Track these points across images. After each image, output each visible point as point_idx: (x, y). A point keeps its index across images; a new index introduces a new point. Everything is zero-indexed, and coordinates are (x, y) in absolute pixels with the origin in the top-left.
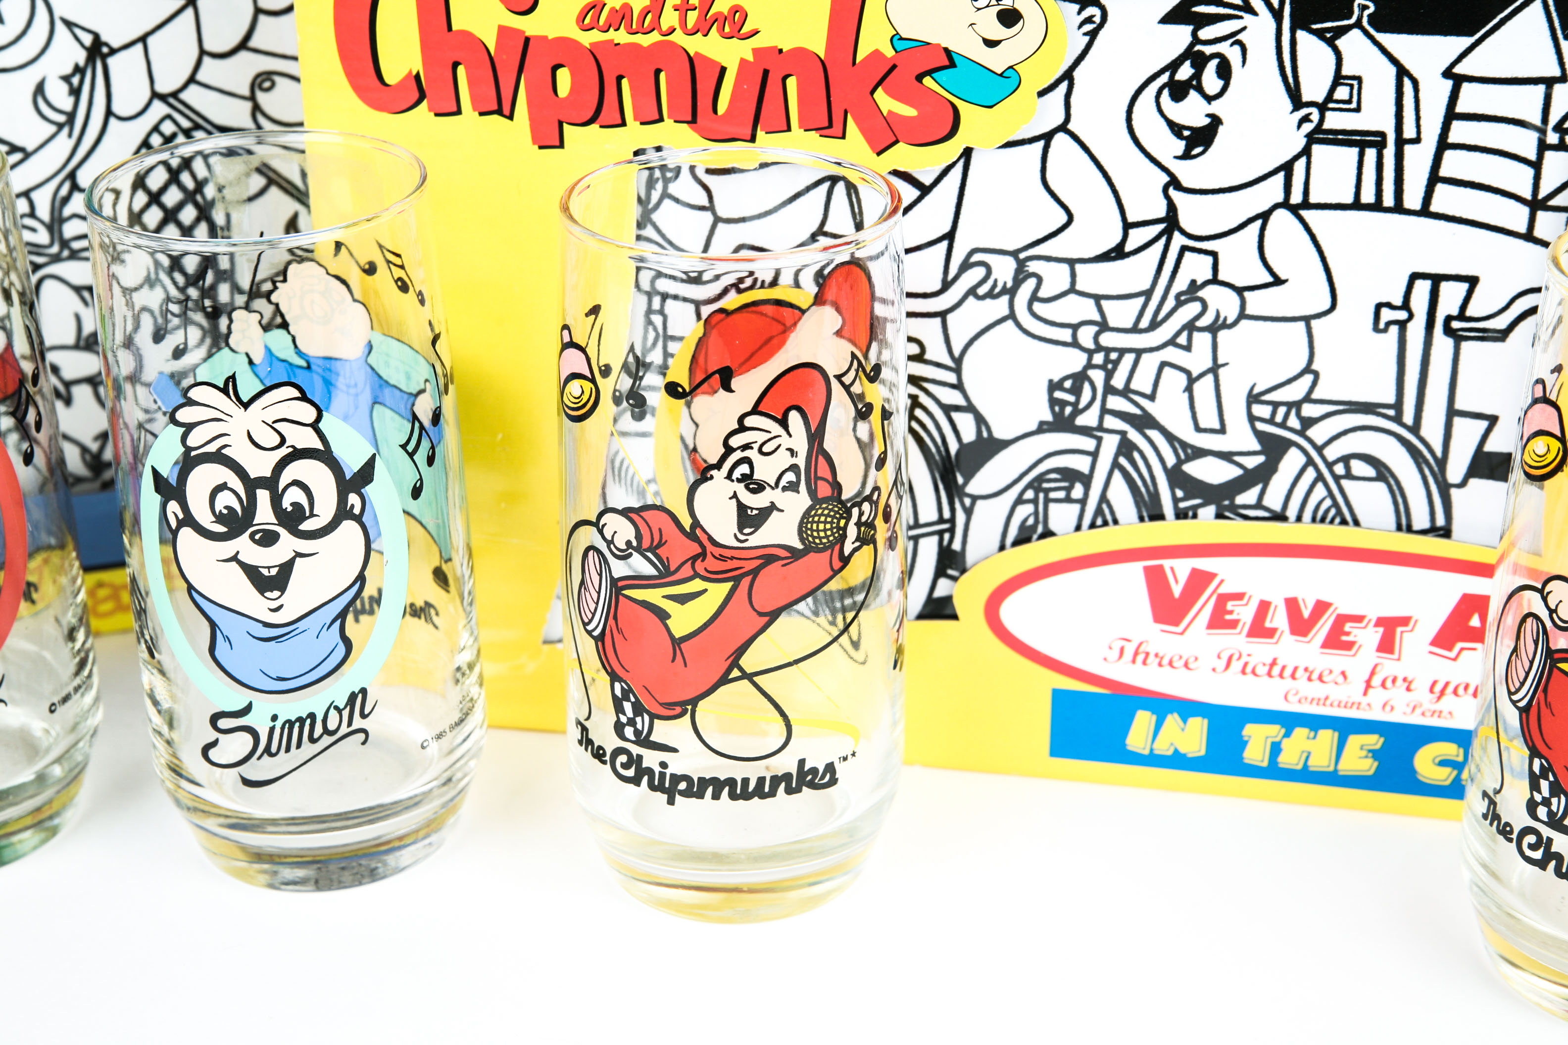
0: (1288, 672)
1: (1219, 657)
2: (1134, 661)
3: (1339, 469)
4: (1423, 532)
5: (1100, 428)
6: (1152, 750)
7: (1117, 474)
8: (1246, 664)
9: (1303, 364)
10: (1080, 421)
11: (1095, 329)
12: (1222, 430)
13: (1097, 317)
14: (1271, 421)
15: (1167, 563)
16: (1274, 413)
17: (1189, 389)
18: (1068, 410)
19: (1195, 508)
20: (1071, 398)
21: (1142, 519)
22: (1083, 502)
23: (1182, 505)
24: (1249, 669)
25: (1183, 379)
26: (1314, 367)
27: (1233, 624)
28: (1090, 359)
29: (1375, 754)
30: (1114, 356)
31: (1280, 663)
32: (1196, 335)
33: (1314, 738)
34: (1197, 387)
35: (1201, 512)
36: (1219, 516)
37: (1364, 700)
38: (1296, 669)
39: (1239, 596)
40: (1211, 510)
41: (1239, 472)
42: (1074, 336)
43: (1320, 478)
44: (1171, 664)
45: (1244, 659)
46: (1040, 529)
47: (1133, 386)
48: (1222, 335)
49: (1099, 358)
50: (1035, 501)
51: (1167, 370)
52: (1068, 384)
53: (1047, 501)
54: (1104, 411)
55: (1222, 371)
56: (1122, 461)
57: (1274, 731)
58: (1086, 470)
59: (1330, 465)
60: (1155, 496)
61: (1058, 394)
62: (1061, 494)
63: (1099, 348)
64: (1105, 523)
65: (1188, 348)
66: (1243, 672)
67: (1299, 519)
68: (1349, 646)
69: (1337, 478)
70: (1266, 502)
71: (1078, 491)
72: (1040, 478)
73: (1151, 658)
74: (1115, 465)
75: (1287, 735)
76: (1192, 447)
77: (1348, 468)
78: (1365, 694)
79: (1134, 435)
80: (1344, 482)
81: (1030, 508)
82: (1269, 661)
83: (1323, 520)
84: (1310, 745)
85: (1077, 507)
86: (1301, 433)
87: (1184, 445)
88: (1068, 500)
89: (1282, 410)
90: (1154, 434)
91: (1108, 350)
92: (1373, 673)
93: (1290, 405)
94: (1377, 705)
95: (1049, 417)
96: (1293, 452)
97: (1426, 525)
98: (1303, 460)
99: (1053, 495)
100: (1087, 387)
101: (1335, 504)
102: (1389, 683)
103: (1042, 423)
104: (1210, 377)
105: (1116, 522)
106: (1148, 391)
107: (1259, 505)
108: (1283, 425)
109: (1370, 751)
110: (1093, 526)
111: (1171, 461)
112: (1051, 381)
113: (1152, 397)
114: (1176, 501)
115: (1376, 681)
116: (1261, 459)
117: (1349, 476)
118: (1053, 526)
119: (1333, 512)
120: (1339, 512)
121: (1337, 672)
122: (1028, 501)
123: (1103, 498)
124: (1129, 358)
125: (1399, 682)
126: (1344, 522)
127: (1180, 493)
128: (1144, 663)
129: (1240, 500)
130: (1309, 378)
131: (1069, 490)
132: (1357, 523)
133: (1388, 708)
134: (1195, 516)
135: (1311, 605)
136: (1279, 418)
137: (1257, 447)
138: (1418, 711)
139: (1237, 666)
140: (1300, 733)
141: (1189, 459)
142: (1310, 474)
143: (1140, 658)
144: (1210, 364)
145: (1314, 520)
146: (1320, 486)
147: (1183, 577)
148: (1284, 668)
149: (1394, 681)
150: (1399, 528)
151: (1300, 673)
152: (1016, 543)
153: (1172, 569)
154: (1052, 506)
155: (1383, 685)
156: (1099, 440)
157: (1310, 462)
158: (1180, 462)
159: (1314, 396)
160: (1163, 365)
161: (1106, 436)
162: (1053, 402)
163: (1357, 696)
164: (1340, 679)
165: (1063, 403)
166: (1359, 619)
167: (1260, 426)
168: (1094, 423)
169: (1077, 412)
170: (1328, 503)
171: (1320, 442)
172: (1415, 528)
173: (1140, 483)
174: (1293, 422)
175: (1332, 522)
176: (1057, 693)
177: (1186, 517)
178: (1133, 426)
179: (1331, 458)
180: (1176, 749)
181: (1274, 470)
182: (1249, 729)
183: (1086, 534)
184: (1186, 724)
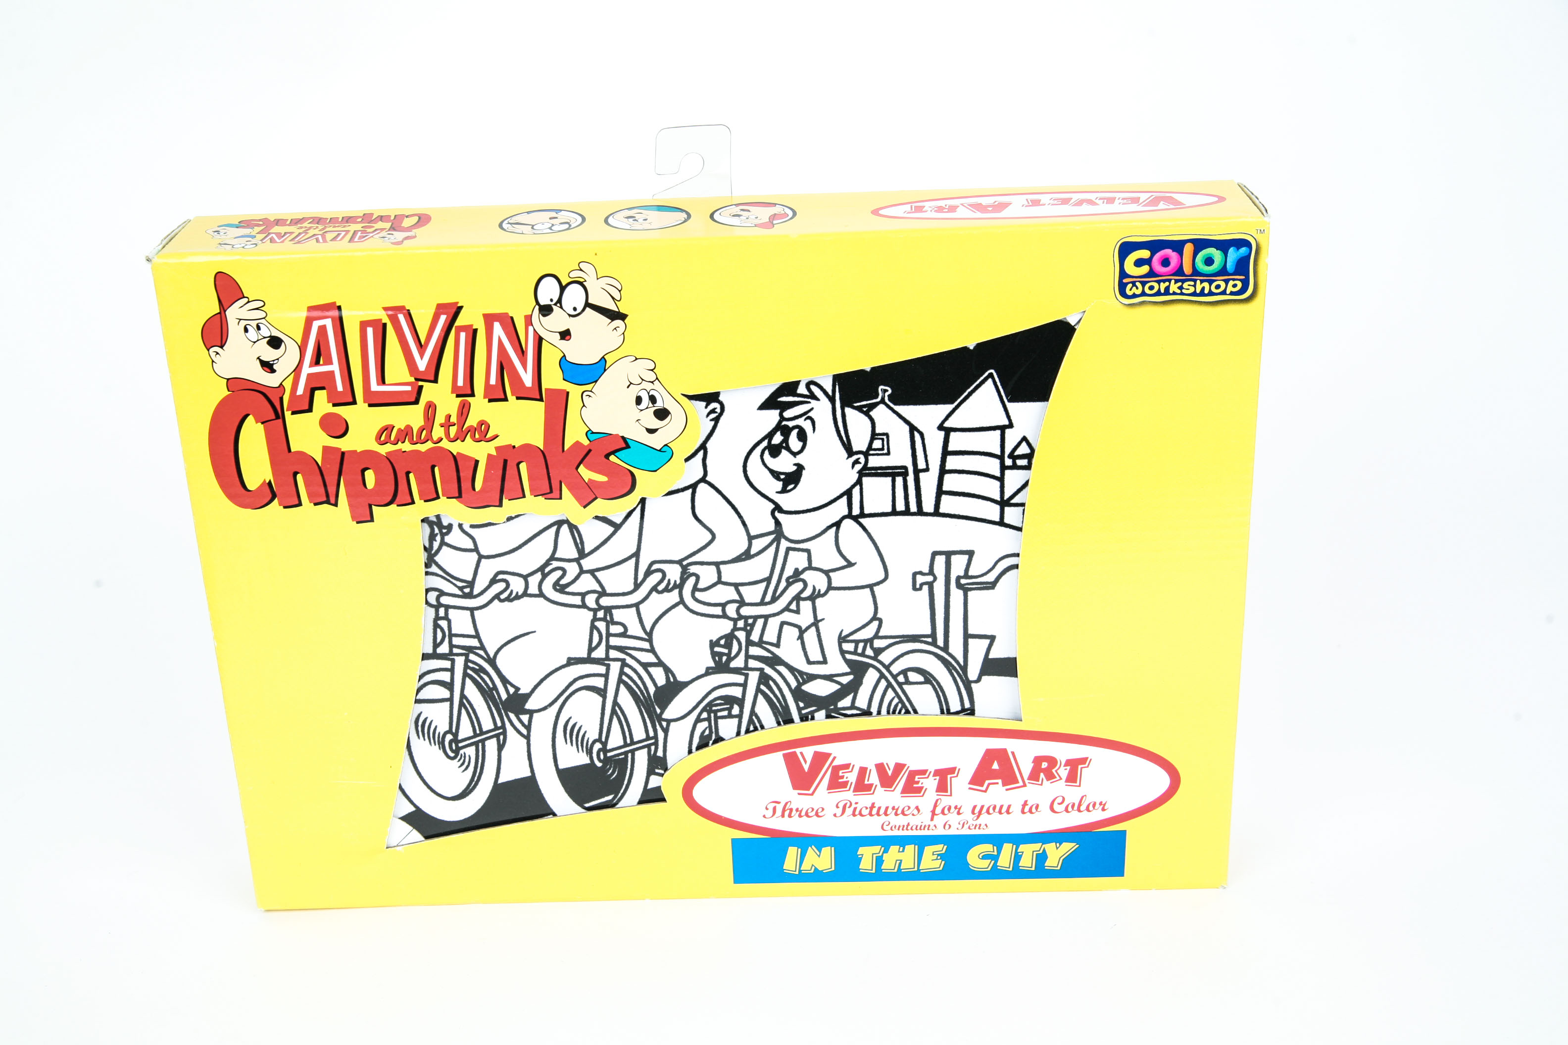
0: (882, 811)
1: (837, 807)
2: (783, 816)
3: (901, 679)
4: (957, 713)
5: (746, 667)
6: (800, 871)
7: (760, 697)
8: (855, 809)
9: (871, 615)
10: (733, 664)
12: (825, 662)
13: (737, 598)
14: (855, 653)
15: (798, 751)
16: (856, 648)
17: (801, 638)
18: (724, 658)
19: (812, 713)
20: (726, 651)
21: (779, 724)
22: (740, 716)
23: (804, 712)
24: (857, 812)
25: (796, 632)
26: (879, 616)
27: (844, 785)
28: (735, 624)
29: (942, 857)
30: (750, 621)
31: (877, 805)
32: (801, 603)
33: (903, 851)
35: (816, 715)
36: (828, 716)
37: (932, 824)
38: (887, 808)
39: (846, 766)
40: (823, 713)
41: (838, 687)
42: (724, 611)
43: (889, 685)
44: (807, 815)
45: (854, 806)
46: (714, 737)
47: (765, 639)
48: (819, 601)
49: (741, 624)
50: (708, 719)
51: (785, 627)
52: (722, 642)
53: (717, 718)
54: (748, 657)
55: (820, 624)
56: (762, 687)
57: (876, 849)
58: (739, 695)
59: (895, 677)
60: (786, 708)
61: (717, 649)
62: (725, 713)
63: (740, 617)
64: (756, 729)
65: (797, 612)
66: (854, 815)
67: (879, 713)
68: (919, 790)
69: (900, 685)
70: (857, 704)
71: (736, 710)
72: (710, 704)
73: (794, 812)
74: (758, 690)
75: (886, 851)
76: (806, 674)
77: (906, 677)
78: (932, 819)
79: (768, 670)
80: (905, 687)
81: (706, 724)
82: (869, 805)
83: (894, 712)
84: (900, 856)
85: (736, 720)
86: (875, 658)
87: (801, 673)
88: (730, 716)
89: (861, 645)
90: (781, 668)
91: (746, 618)
92: (935, 806)
93: (865, 641)
95: (712, 664)
96: (871, 671)
97: (959, 708)
98: (877, 675)
99: (719, 714)
100: (735, 643)
101: (901, 701)
104: (813, 629)
105: (762, 727)
107: (853, 707)
108: (863, 654)
109: (938, 855)
110: (748, 731)
111: (794, 684)
113: (777, 645)
114: (799, 709)
116: (851, 677)
117: (907, 682)
118: (722, 734)
119: (900, 706)
120: (904, 706)
121: (913, 807)
122: (704, 720)
123: (753, 713)
124: (760, 622)
126: (907, 712)
127: (801, 705)
128: (790, 816)
129: (841, 704)
130: (876, 623)
131: (730, 710)
132: (916, 712)
133: (947, 827)
134: (813, 718)
136: (860, 650)
137: (848, 670)
138: (966, 826)
139: (849, 811)
140: (894, 849)
141: (805, 682)
142: (883, 684)
143: (787, 813)
144: (812, 620)
145: (888, 713)
146: (890, 690)
147: (809, 758)
148: (879, 808)
150: (942, 712)
152: (698, 750)
153: (801, 753)
154: (720, 721)
155: (943, 812)
156: (746, 676)
157: (882, 676)
158: (800, 684)
159: (881, 634)
160: (783, 624)
161: (750, 673)
162: (714, 654)
163: (927, 821)
164: (916, 812)
165: (721, 655)
166: (923, 772)
167: (848, 656)
168: (742, 665)
169: (730, 659)
170: (896, 700)
171: (887, 663)
172: (952, 711)
173: (775, 701)
174: (869, 652)
175: (900, 713)
176: (734, 841)
177: (807, 720)
178: (767, 665)
179: (895, 673)
180: (816, 868)
181: (861, 683)
182: (862, 850)
183: (744, 737)
184: (820, 852)
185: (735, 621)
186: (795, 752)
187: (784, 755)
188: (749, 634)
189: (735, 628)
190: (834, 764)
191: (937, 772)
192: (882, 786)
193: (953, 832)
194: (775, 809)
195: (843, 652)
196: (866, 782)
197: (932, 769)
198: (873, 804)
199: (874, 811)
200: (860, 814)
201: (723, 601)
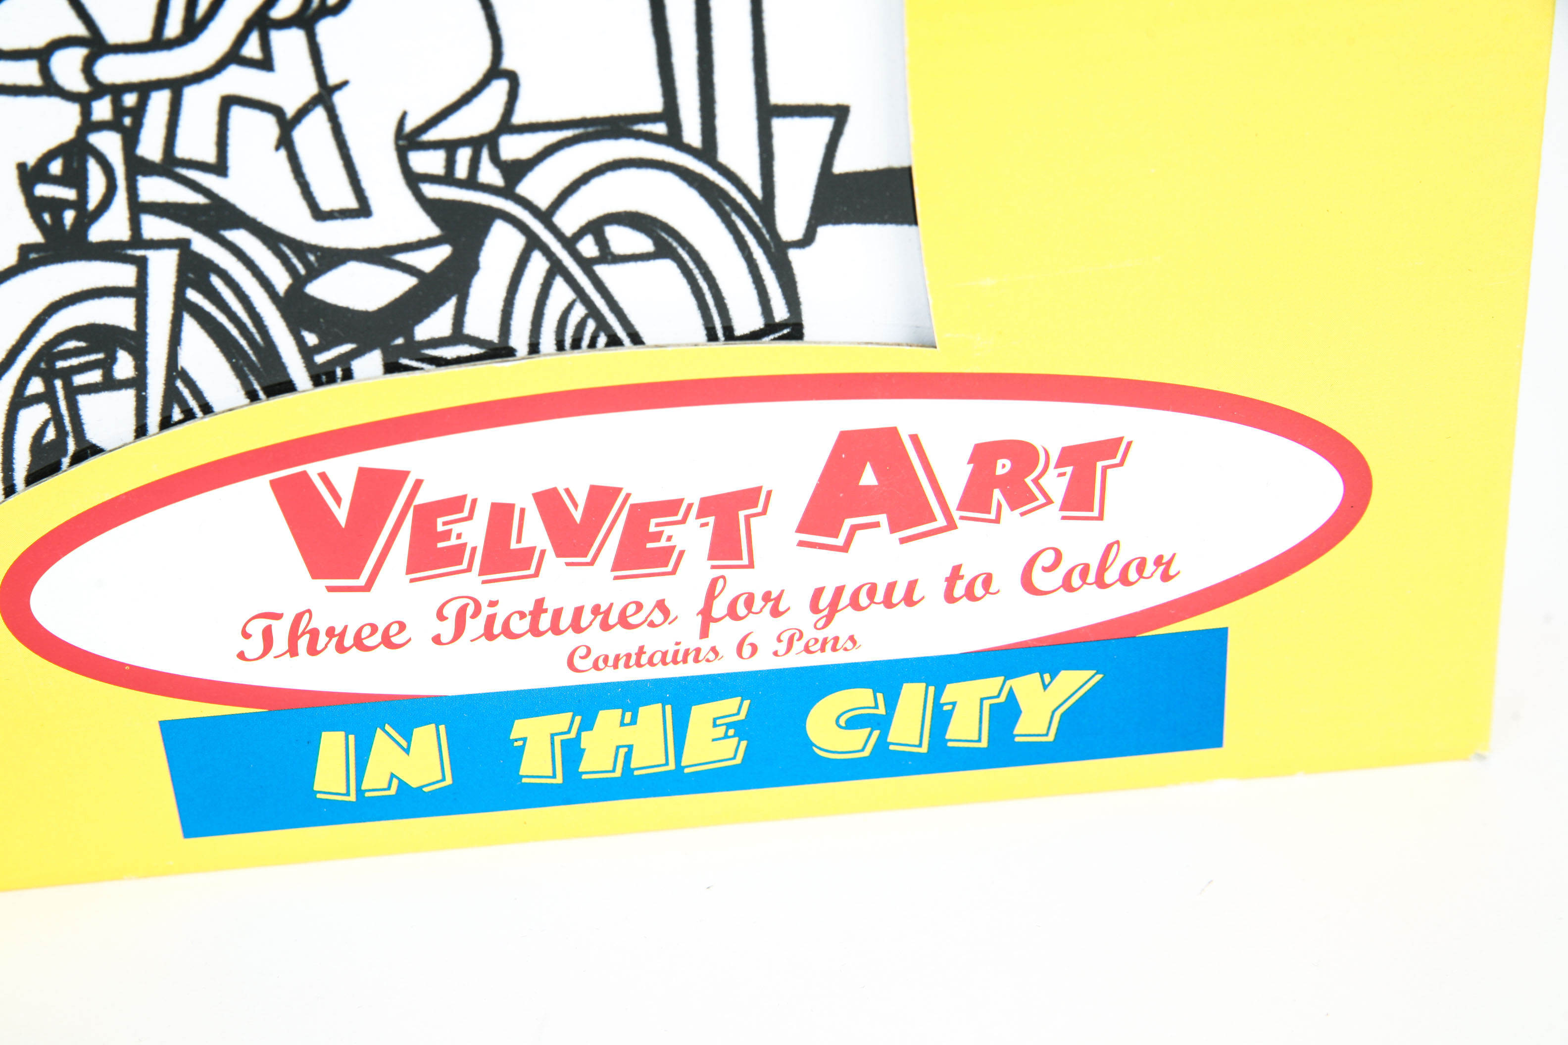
0: (565, 621)
1: (441, 617)
2: (293, 651)
3: (588, 247)
4: (754, 336)
5: (137, 240)
6: (360, 792)
7: (189, 324)
8: (491, 619)
9: (484, 63)
10: (98, 233)
11: (79, 54)
12: (363, 210)
13: (79, 29)
14: (448, 178)
15: (313, 469)
16: (451, 163)
17: (285, 142)
18: (69, 216)
19: (345, 360)
20: (70, 194)
21: (253, 396)
22: (139, 383)
23: (320, 359)
24: (497, 628)
25: (269, 125)
26: (507, 63)
27: (455, 555)
28: (86, 112)
29: (739, 729)
30: (130, 100)
31: (550, 605)
32: (276, 36)
33: (634, 722)
34: (299, 135)
35: (357, 365)
36: (392, 367)
37: (705, 645)
38: (579, 611)
39: (454, 505)
40: (373, 360)
41: (410, 282)
42: (45, 71)
43: (556, 268)
44: (359, 643)
45: (486, 611)
46: (71, 447)
47: (181, 152)
48: (325, 28)
49: (102, 109)
50: (49, 397)
51: (236, 112)
52: (56, 167)
53: (72, 393)
54: (137, 208)
55: (338, 98)
56: (193, 295)
57: (560, 721)
58: (128, 322)
59: (570, 244)
60: (269, 351)
61: (42, 190)
62: (95, 376)
63: (99, 89)
64: (189, 415)
65: (266, 63)
66: (489, 635)
67: (534, 348)
68: (662, 557)
69: (586, 265)
70: (470, 328)
71: (124, 367)
72: (48, 352)
73: (323, 639)
74: (181, 305)
75: (588, 725)
76: (314, 249)
77: (602, 242)
78: (704, 633)
79: (203, 245)
80: (601, 270)
81: (40, 413)
82: (528, 607)
83: (576, 344)
84: (627, 736)
85: (128, 396)
86: (508, 192)
87: (300, 248)
88: (110, 384)
89: (464, 155)
90: (239, 237)
91: (117, 91)
92: (711, 596)
93: (476, 143)
94: (728, 649)
95: (35, 236)
96: (500, 228)
97: (758, 323)
98: (519, 241)
99: (79, 380)
100: (94, 169)
101: (593, 311)
102: (741, 610)
103: (25, 250)
104: (319, 114)
105: (207, 409)
106: (210, 156)
107: (458, 336)
108: (471, 182)
109: (729, 726)
110: (166, 423)
111: (282, 281)
112: (22, 167)
113: (220, 168)
114: (307, 353)
115: (719, 608)
116: (444, 252)
117: (607, 256)
118: (93, 435)
119: (591, 325)
120: (602, 325)
121: (648, 606)
122: (36, 399)
123: (174, 371)
124: (160, 101)
125: (758, 603)
126: (614, 341)
127: (311, 339)
128: (313, 650)
129: (424, 331)
130: (501, 86)
131: (107, 365)
132: (636, 339)
133: (747, 650)
134: (348, 375)
135: (581, 499)
136: (462, 171)
137: (434, 231)
138: (798, 646)
139: (474, 627)
140: (608, 718)
141: (314, 273)
142: (538, 265)
143: (303, 643)
144: (313, 89)
145: (560, 346)
146: (559, 283)
147: (346, 487)
148: (558, 613)
149: (749, 602)
150: (712, 336)
151: (586, 618)
152: (32, 479)
153: (323, 476)
154: (83, 401)
155: (732, 612)
156: (142, 264)
157: (533, 243)
158: (299, 282)
159: (518, 119)
160: (227, 103)
161: (150, 254)
162: (36, 206)
163: (692, 640)
164: (658, 617)
165: (57, 206)
166: (670, 507)
167: (431, 191)
168: (123, 233)
169: (86, 218)
170: (579, 311)
171: (543, 204)
172: (739, 331)
173: (235, 332)
174: (489, 174)
175: (592, 345)
176: (169, 729)
177: (331, 379)
178: (197, 227)
179: (569, 230)
180: (402, 783)
181: (473, 268)
182: (521, 728)
183: (156, 440)
184: (408, 738)
185: (84, 101)
186: (304, 474)
187: (274, 483)
188: (131, 139)
189: (88, 126)
190: (419, 500)
191: (708, 506)
192: (560, 552)
193: (764, 662)
194: (267, 634)
195: (413, 180)
196: (514, 545)
197: (693, 497)
198: (539, 603)
199: (545, 622)
200: (507, 632)
201: (39, 42)
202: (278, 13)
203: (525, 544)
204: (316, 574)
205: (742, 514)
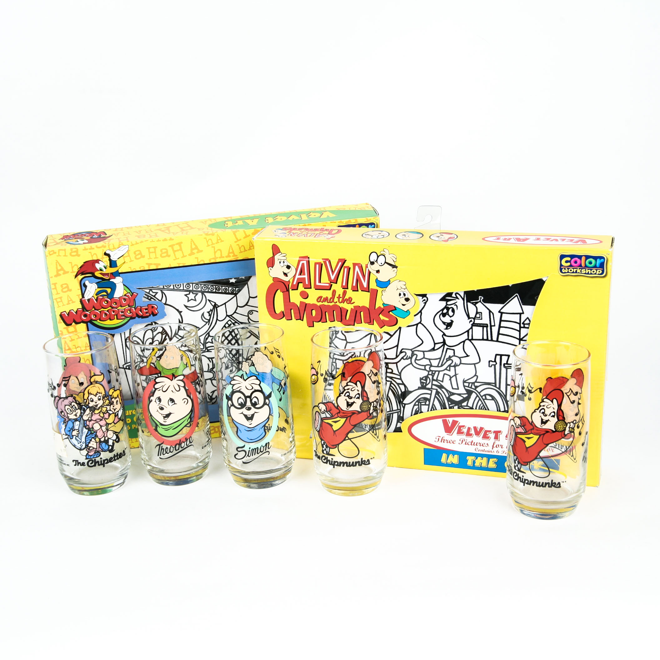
0: (475, 444)
1: (460, 440)
2: (441, 442)
3: (484, 397)
4: (503, 412)
5: (432, 388)
6: (447, 462)
7: (436, 399)
8: (466, 442)
9: (474, 374)
10: (427, 387)
11: (429, 366)
12: (458, 389)
13: (430, 364)
14: (468, 387)
15: (447, 419)
16: (469, 385)
17: (450, 380)
18: (424, 384)
19: (453, 407)
20: (425, 382)
21: (442, 409)
22: (429, 405)
23: (450, 406)
24: (467, 443)
25: (449, 377)
26: (477, 375)
27: (463, 433)
28: (429, 373)
29: (496, 463)
30: (434, 372)
31: (474, 442)
32: (451, 367)
33: (482, 459)
34: (452, 379)
35: (455, 407)
36: (459, 408)
37: (493, 450)
38: (477, 443)
39: (463, 426)
40: (457, 407)
41: (462, 398)
42: (425, 368)
43: (480, 399)
44: (449, 442)
45: (466, 441)
46: (420, 412)
47: (438, 379)
48: (457, 368)
49: (430, 373)
50: (418, 405)
51: (445, 375)
52: (424, 378)
53: (421, 405)
54: (432, 385)
55: (457, 375)
56: (437, 396)
57: (473, 458)
58: (429, 398)
59: (482, 397)
60: (444, 404)
61: (422, 381)
62: (424, 403)
63: (430, 370)
64: (434, 410)
65: (449, 370)
66: (466, 444)
67: (476, 409)
68: (488, 438)
69: (483, 400)
70: (469, 405)
71: (427, 403)
72: (419, 400)
73: (445, 441)
74: (435, 397)
75: (476, 459)
76: (452, 392)
77: (486, 397)
78: (493, 449)
79: (439, 390)
80: (485, 400)
81: (417, 407)
82: (471, 441)
83: (481, 409)
84: (481, 461)
85: (427, 406)
86: (475, 389)
87: (450, 392)
88: (425, 405)
89: (471, 384)
90: (443, 390)
91: (432, 371)
92: (494, 444)
93: (472, 383)
94: (495, 452)
95: (420, 386)
96: (474, 393)
97: (504, 410)
98: (476, 395)
99: (422, 404)
100: (428, 379)
101: (483, 405)
102: (497, 446)
103: (419, 387)
104: (455, 377)
105: (436, 409)
106: (441, 380)
107: (467, 406)
108: (471, 388)
109: (495, 462)
110: (431, 410)
111: (447, 396)
112: (420, 378)
113: (442, 381)
114: (449, 405)
115: (495, 446)
116: (467, 395)
117: (486, 399)
118: (422, 410)
119: (483, 407)
120: (484, 407)
121: (486, 444)
122: (417, 405)
123: (433, 404)
124: (437, 373)
125: (500, 446)
126: (486, 409)
127: (450, 403)
128: (444, 442)
129: (463, 404)
130: (476, 377)
131: (425, 402)
132: (488, 410)
133: (498, 452)
134: (453, 408)
135: (479, 428)
136: (470, 386)
137: (466, 393)
138: (504, 453)
139: (464, 442)
140: (479, 458)
141: (451, 395)
142: (478, 399)
143: (443, 441)
144: (454, 374)
145: (479, 409)
146: (480, 401)
147: (451, 422)
148: (474, 443)
149: (499, 446)
150: (498, 411)
151: (478, 444)
152: (414, 415)
153: (448, 420)
154: (422, 406)
155: (496, 447)
156: (432, 391)
157: (477, 396)
158: (449, 396)
159: (477, 381)
160: (444, 374)
161: (433, 390)
162: (421, 382)
163: (491, 450)
164: (487, 445)
165: (424, 383)
166: (490, 431)
167: (466, 388)
168: (430, 387)
169: (426, 385)
170: (482, 405)
171: (479, 391)
172: (501, 411)
173: (441, 401)
174: (473, 387)
175: (483, 409)
176: (425, 449)
177: (451, 408)
178: (439, 388)
179: (482, 395)
180: (452, 462)
181: (470, 398)
182: (468, 457)
183: (430, 412)
184: (454, 456)
185: (429, 372)
186: (446, 420)
187: (442, 420)
188: (433, 377)
189: (429, 374)
190: (459, 425)
191: (495, 432)
192: (476, 435)
193: (500, 454)
194: (439, 439)
195: (464, 386)
196: (470, 433)
197: (493, 431)
198: (472, 441)
199: (473, 444)
200: (468, 444)
201: (425, 364)
202: (452, 365)
203: (471, 433)
204: (446, 432)
205: (499, 434)
